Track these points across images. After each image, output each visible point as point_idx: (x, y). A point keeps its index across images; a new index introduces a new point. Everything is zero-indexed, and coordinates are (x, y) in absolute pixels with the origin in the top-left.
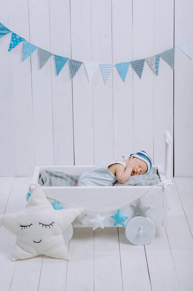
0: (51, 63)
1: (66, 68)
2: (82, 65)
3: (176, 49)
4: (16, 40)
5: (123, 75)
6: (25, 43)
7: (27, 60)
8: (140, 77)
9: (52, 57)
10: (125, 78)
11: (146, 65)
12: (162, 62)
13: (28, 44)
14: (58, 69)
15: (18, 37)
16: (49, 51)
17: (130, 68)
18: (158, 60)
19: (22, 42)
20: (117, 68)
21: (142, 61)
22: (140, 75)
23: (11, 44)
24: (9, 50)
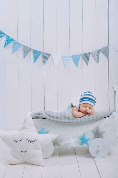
0: (31, 55)
1: (40, 58)
2: (50, 56)
3: (110, 46)
4: (9, 40)
5: (76, 62)
6: (15, 42)
7: (16, 53)
8: (87, 64)
9: (32, 51)
10: (78, 64)
11: (91, 57)
12: (101, 55)
13: (17, 42)
14: (36, 59)
15: (10, 38)
16: (30, 47)
17: (81, 59)
18: (98, 53)
19: (13, 42)
20: (73, 58)
21: (89, 54)
22: (87, 63)
23: (6, 43)
24: (4, 47)
